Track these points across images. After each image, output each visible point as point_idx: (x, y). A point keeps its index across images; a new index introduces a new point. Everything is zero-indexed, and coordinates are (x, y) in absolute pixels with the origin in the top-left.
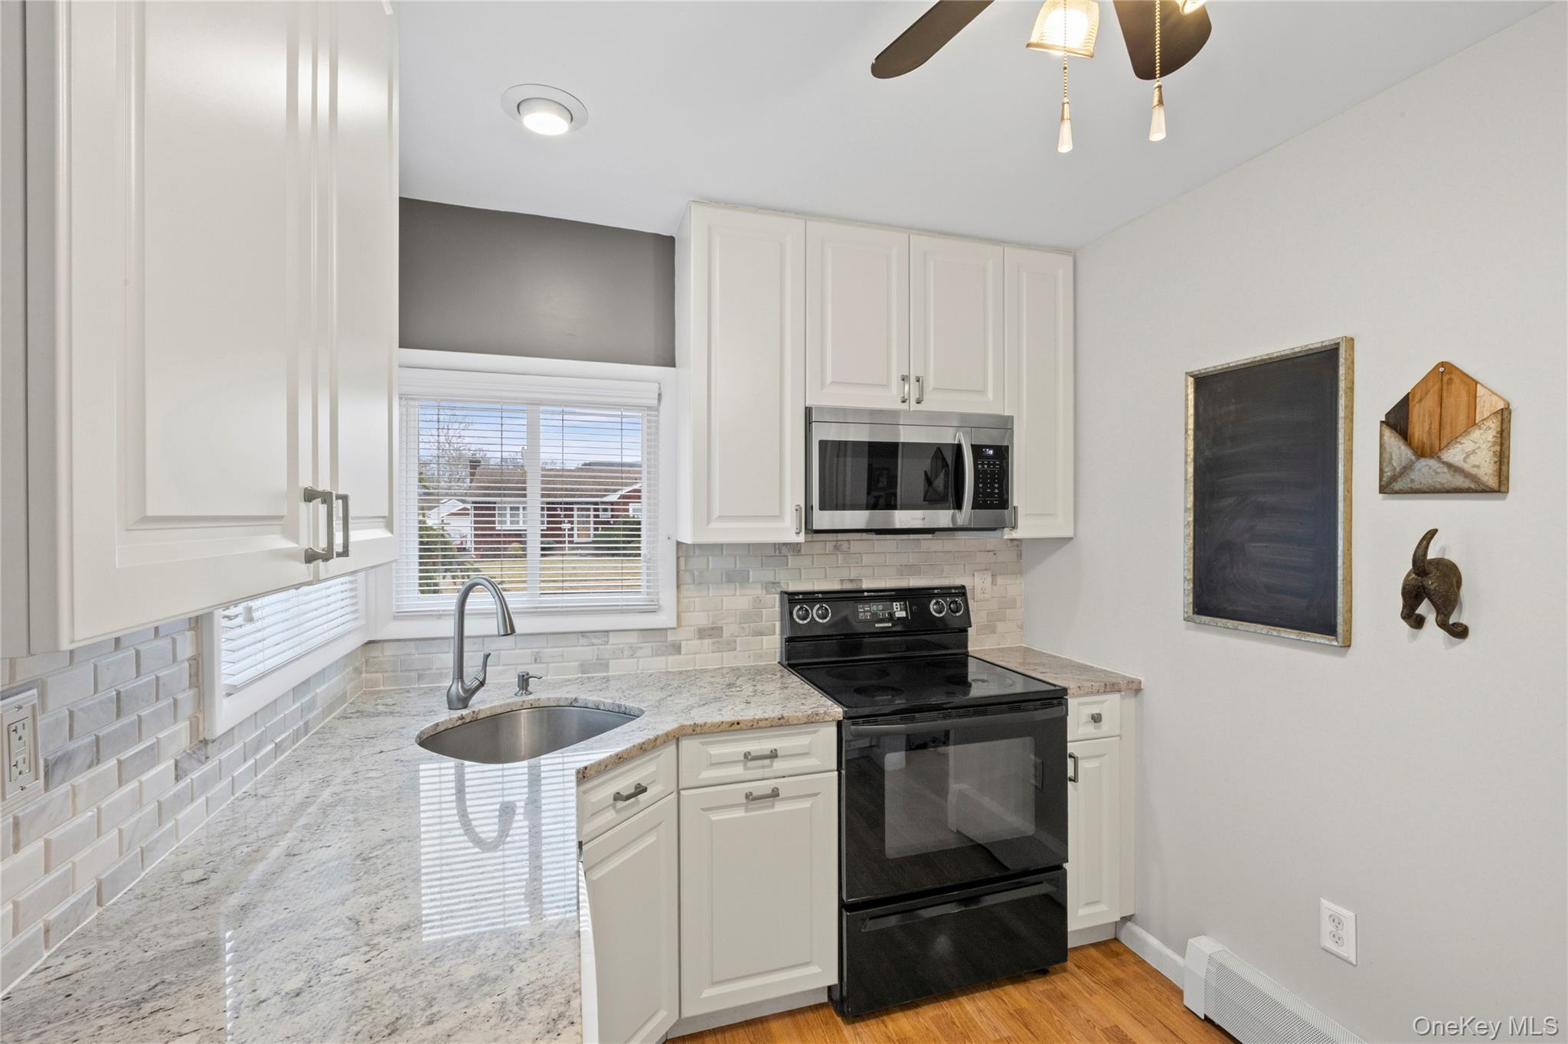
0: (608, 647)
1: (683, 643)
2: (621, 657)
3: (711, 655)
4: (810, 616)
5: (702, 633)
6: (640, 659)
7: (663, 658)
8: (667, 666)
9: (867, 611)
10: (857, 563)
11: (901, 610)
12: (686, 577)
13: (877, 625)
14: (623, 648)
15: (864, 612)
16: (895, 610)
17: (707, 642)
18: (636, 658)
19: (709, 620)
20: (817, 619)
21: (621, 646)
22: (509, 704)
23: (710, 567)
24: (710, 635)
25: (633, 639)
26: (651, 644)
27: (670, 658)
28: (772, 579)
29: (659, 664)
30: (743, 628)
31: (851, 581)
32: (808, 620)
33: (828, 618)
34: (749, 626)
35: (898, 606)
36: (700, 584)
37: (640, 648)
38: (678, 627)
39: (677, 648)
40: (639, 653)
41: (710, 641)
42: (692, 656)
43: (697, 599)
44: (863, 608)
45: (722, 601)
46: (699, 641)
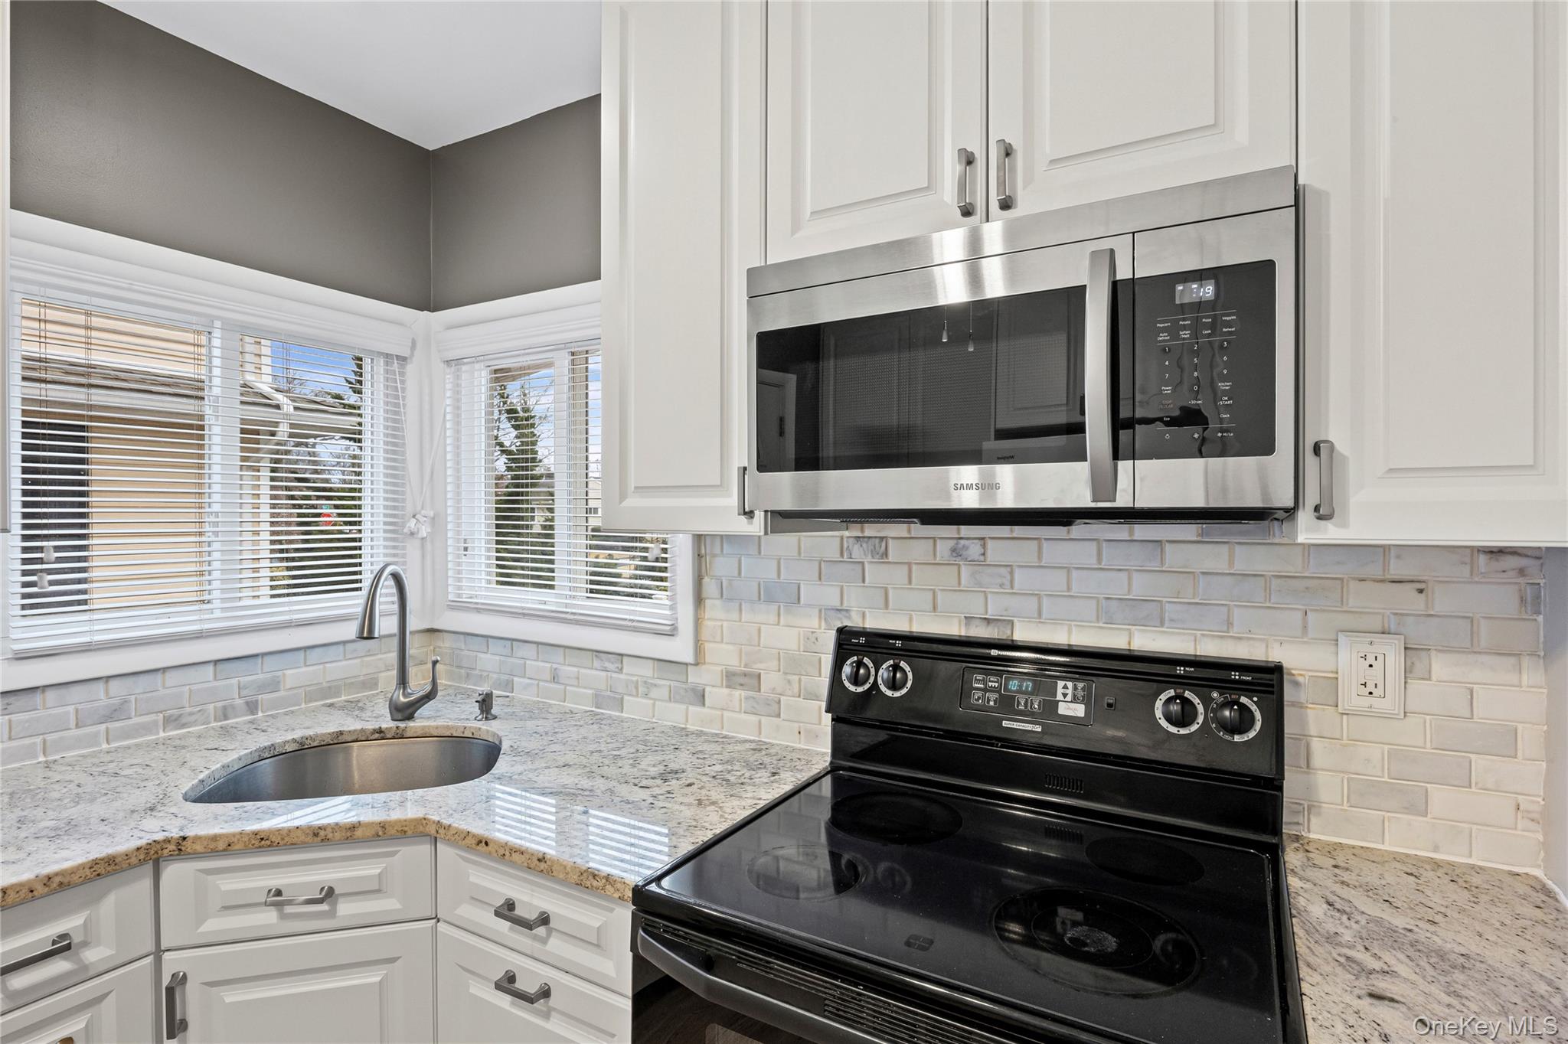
0: (622, 676)
1: (708, 689)
2: (635, 694)
3: (743, 716)
4: (872, 680)
5: (731, 679)
6: (657, 703)
7: (684, 707)
8: (687, 721)
9: (992, 690)
10: (1001, 586)
11: (1075, 700)
12: (710, 586)
13: (1005, 724)
14: (637, 681)
15: (985, 690)
16: (1059, 697)
17: (738, 693)
18: (651, 699)
19: (741, 662)
20: (883, 688)
21: (635, 679)
22: (448, 727)
23: (743, 575)
24: (742, 685)
25: (646, 670)
26: (668, 683)
27: (691, 708)
28: (836, 603)
29: (674, 714)
30: (789, 682)
31: (988, 621)
32: (867, 686)
33: (904, 691)
34: (800, 680)
35: (1070, 691)
36: (730, 600)
37: (655, 685)
38: (697, 664)
39: (701, 698)
40: (654, 693)
41: (743, 693)
42: (719, 713)
43: (725, 624)
44: (983, 681)
45: (759, 630)
46: (726, 691)
